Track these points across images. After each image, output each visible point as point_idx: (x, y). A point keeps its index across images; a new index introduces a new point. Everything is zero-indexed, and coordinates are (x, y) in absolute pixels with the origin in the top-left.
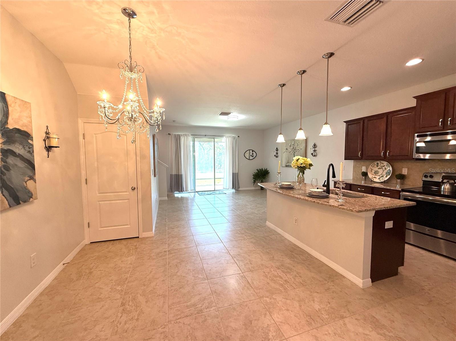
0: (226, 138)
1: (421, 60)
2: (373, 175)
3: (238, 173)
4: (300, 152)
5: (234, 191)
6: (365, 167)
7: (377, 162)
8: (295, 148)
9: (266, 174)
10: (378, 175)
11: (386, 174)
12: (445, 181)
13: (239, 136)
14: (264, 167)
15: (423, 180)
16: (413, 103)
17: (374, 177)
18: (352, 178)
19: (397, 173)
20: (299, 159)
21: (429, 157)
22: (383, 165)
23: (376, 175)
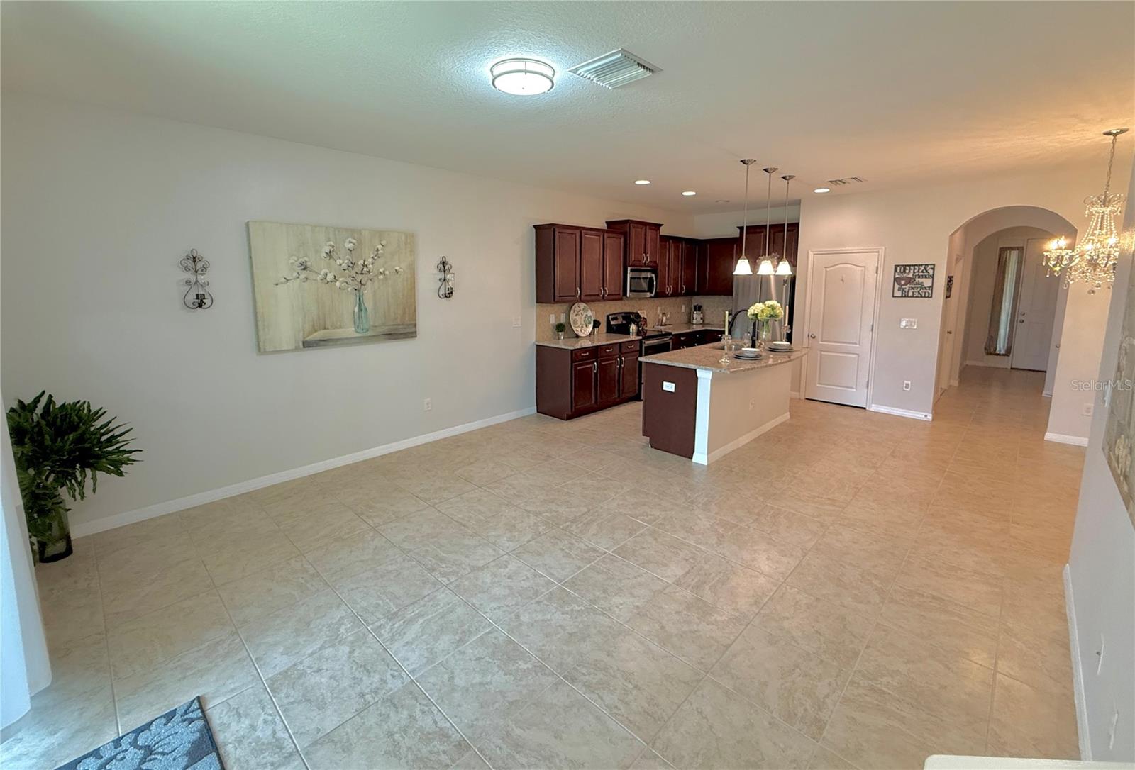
6: (555, 315)
8: (364, 266)
10: (578, 325)
11: (585, 322)
22: (579, 309)
23: (576, 326)
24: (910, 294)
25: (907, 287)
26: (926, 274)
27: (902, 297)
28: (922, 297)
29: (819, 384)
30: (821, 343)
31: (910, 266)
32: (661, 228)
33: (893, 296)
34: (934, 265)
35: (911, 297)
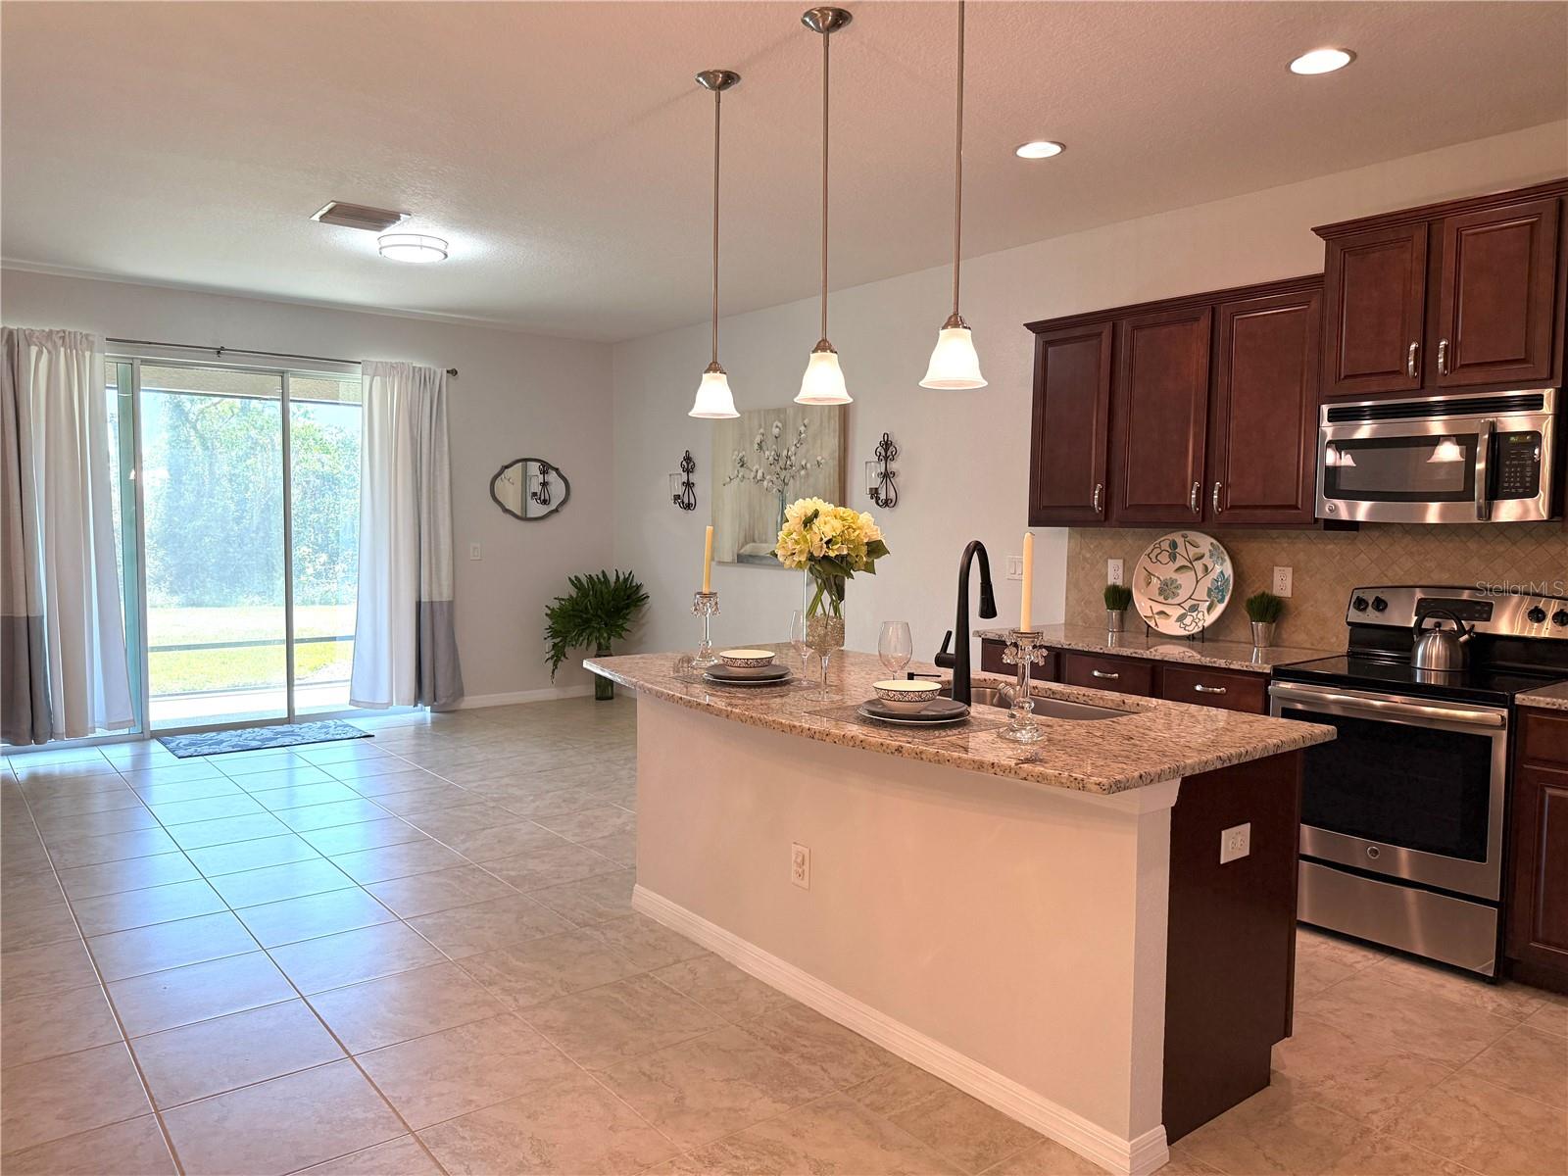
0: (367, 379)
1: (1345, 59)
2: (1153, 604)
3: (451, 604)
4: (812, 480)
5: (425, 713)
6: (1122, 561)
7: (1170, 537)
8: (788, 457)
9: (628, 607)
10: (1177, 600)
11: (1209, 595)
12: (1428, 623)
13: (453, 372)
14: (614, 566)
15: (1349, 624)
16: (1312, 260)
17: (1158, 613)
18: (1063, 622)
19: (1252, 592)
20: (816, 514)
21: (1371, 512)
22: (1197, 550)
23: (1170, 601)
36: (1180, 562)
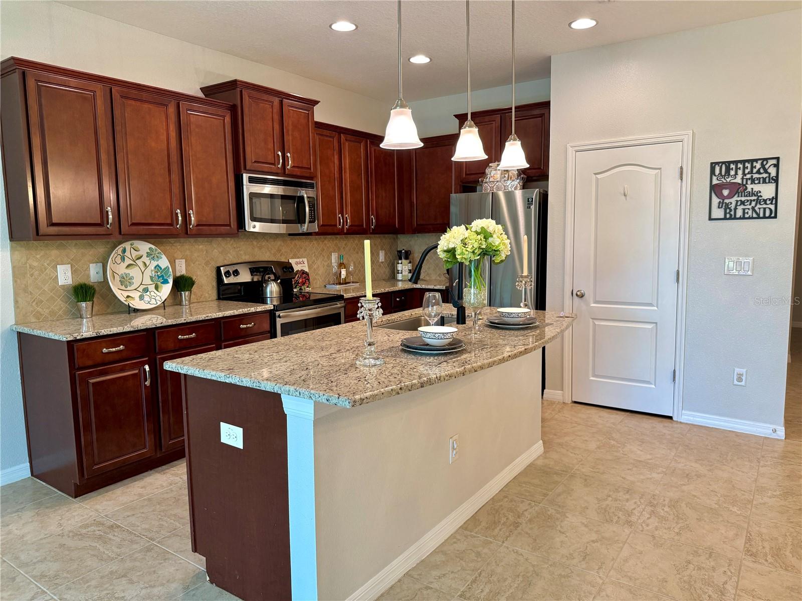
2: (123, 292)
6: (70, 265)
7: (123, 245)
10: (133, 287)
11: (152, 280)
17: (127, 297)
18: (14, 321)
22: (137, 253)
23: (129, 288)
24: (739, 213)
25: (733, 201)
26: (765, 175)
27: (725, 218)
28: (759, 217)
29: (595, 376)
30: (593, 305)
31: (736, 162)
32: (316, 108)
33: (710, 219)
34: (778, 159)
35: (740, 218)
36: (128, 261)
